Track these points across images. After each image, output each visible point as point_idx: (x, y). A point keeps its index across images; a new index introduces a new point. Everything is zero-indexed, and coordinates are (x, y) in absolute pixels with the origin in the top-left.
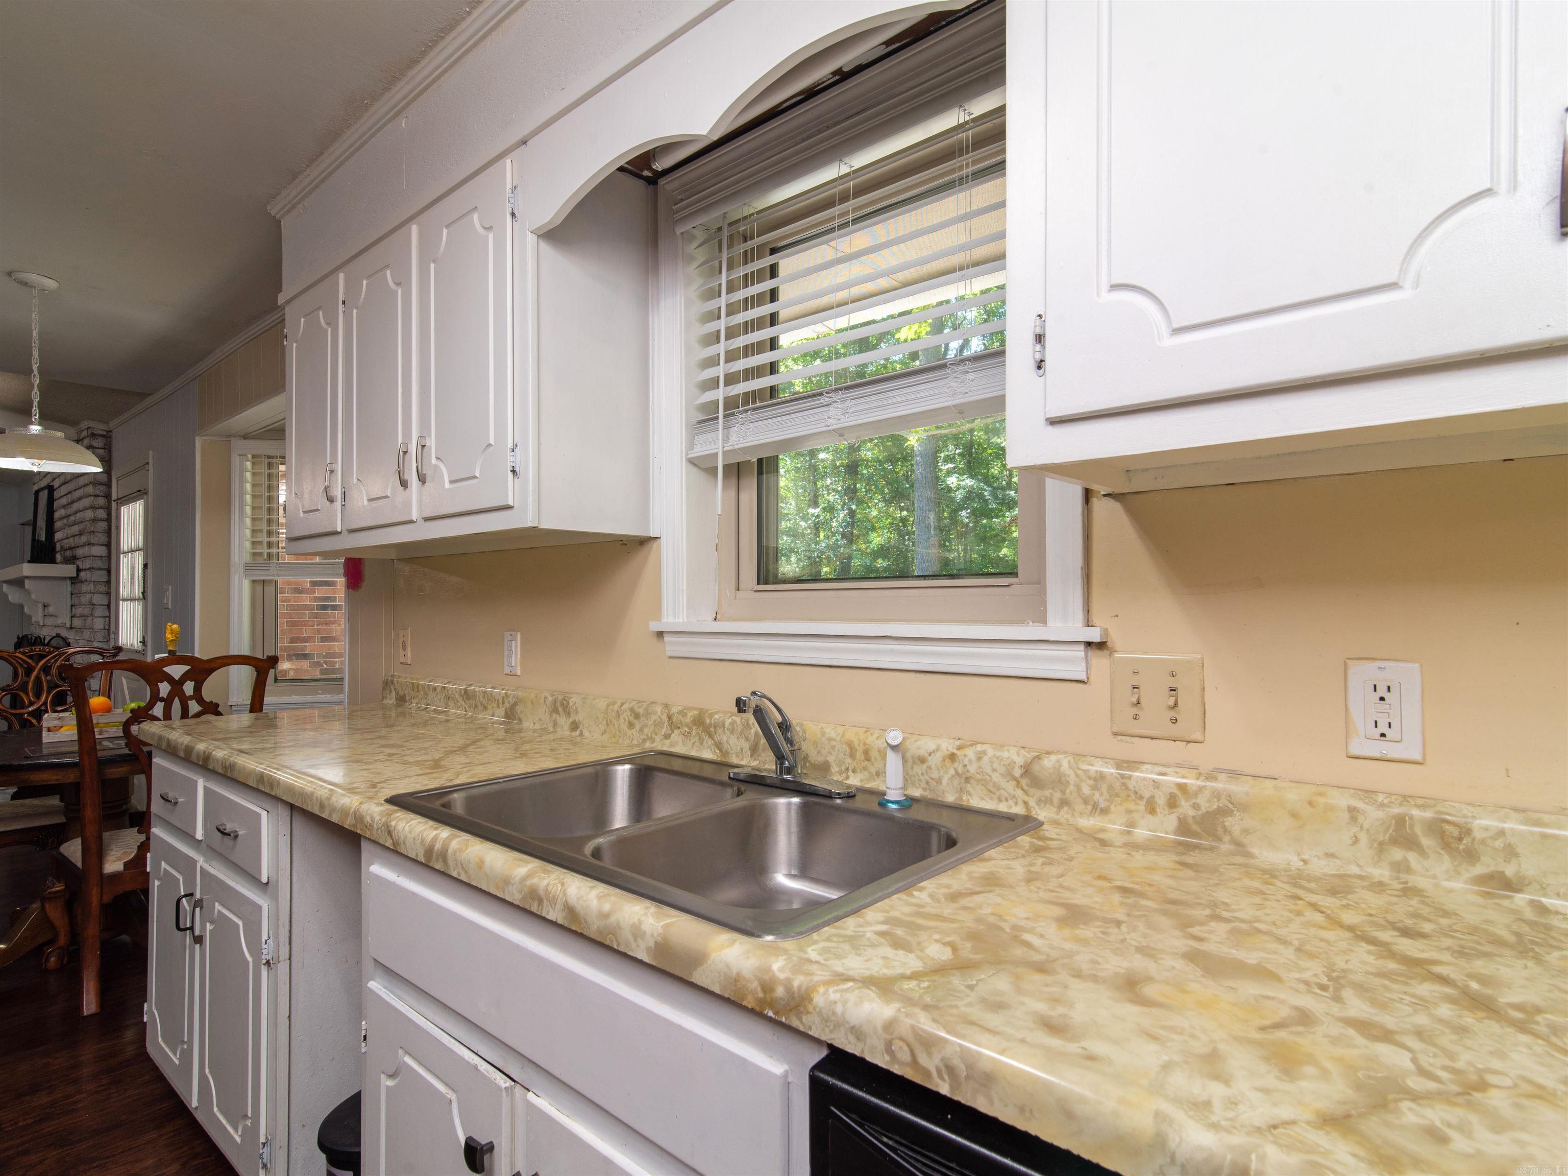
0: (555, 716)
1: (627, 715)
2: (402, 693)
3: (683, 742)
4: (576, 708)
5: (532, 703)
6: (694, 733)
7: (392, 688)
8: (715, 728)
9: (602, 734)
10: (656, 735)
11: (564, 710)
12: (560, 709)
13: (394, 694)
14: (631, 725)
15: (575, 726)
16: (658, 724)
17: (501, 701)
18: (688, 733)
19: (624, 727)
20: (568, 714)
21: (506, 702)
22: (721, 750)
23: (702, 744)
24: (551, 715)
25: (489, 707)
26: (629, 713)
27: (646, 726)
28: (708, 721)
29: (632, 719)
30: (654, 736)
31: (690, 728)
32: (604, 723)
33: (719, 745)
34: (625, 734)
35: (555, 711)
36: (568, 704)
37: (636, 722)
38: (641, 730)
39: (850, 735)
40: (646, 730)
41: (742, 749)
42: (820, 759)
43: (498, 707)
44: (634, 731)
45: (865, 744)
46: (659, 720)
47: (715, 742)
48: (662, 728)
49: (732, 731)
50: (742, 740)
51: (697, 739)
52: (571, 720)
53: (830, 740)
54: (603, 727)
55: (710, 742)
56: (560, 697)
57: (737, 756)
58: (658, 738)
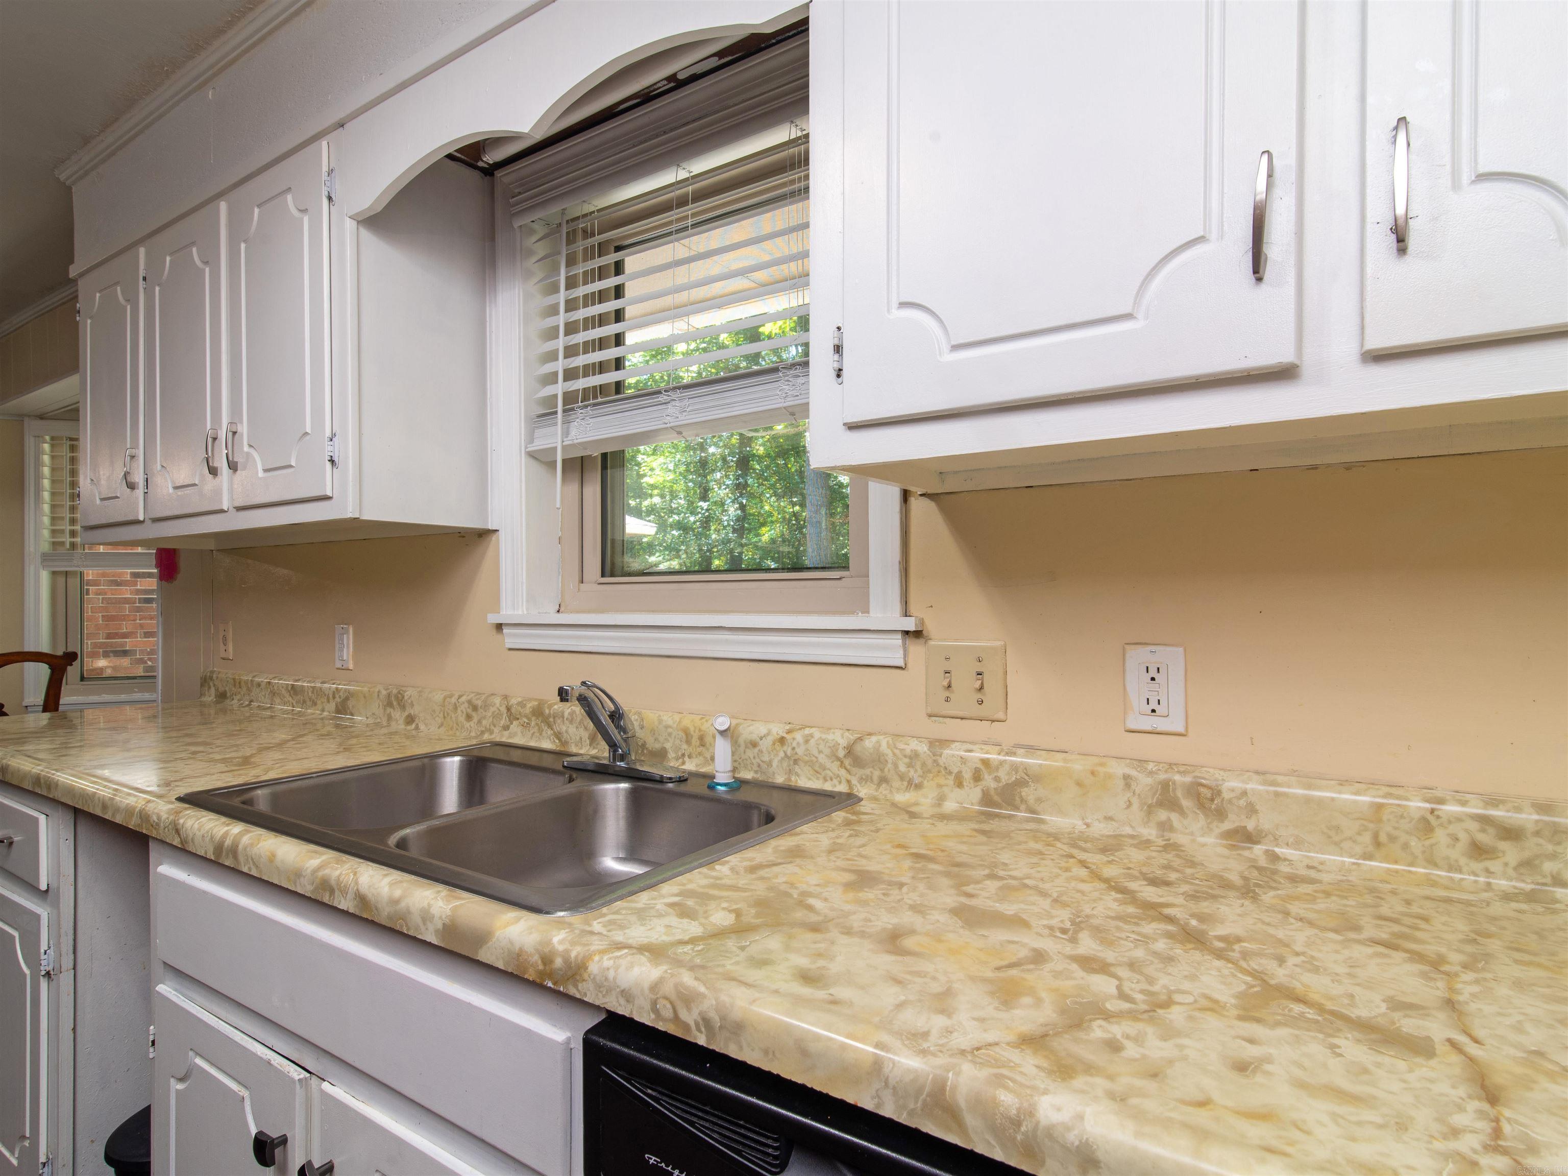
0: (389, 710)
1: (464, 707)
2: (223, 689)
3: (522, 733)
4: (412, 702)
5: (365, 697)
6: (533, 723)
7: (211, 684)
8: (554, 718)
9: (439, 728)
10: (495, 726)
11: (399, 704)
12: (395, 703)
13: (213, 690)
14: (469, 717)
15: (410, 720)
16: (497, 716)
17: (331, 696)
18: (527, 723)
19: (462, 719)
20: (403, 708)
21: (337, 696)
22: (560, 740)
23: (541, 734)
24: (385, 710)
25: (319, 702)
26: (466, 705)
27: (485, 717)
28: (547, 711)
29: (470, 711)
30: (492, 727)
31: (529, 719)
32: (441, 715)
33: (558, 735)
34: (463, 727)
35: (390, 704)
36: (403, 697)
37: (474, 714)
38: (479, 722)
39: (687, 722)
40: (484, 722)
41: (581, 738)
42: (657, 746)
43: (328, 702)
44: (472, 724)
45: (700, 730)
46: (497, 711)
47: (554, 732)
48: (501, 719)
49: (571, 721)
50: (582, 730)
51: (536, 729)
52: (406, 713)
53: (667, 727)
54: (439, 720)
55: (550, 732)
56: (395, 691)
57: (577, 745)
58: (496, 730)
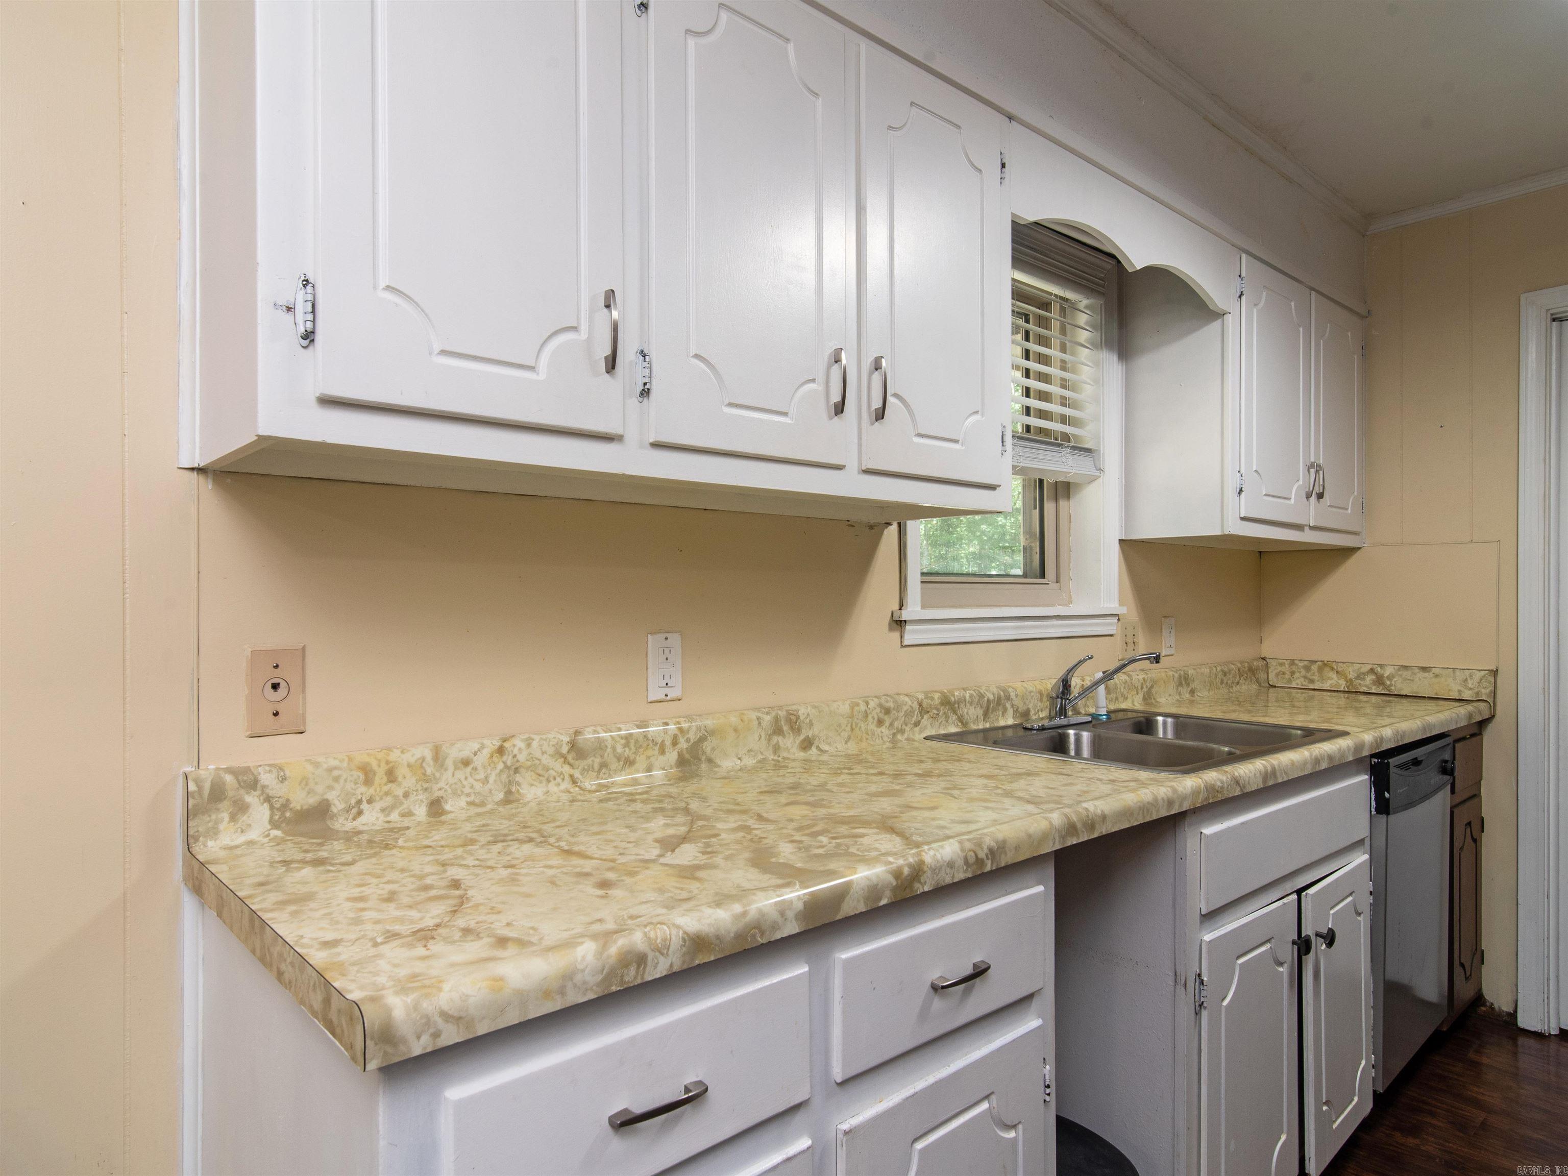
0: (775, 739)
1: (876, 713)
3: (931, 725)
4: (811, 721)
6: (941, 713)
8: (958, 704)
9: (846, 743)
10: (906, 725)
11: (792, 728)
14: (880, 723)
15: (807, 744)
16: (909, 714)
18: (937, 714)
19: (873, 727)
22: (962, 723)
23: (947, 722)
26: (878, 710)
27: (897, 719)
28: (953, 699)
29: (881, 715)
30: (904, 726)
31: (938, 710)
32: (849, 728)
33: (961, 719)
34: (873, 734)
36: (798, 717)
37: (886, 718)
38: (891, 725)
40: (896, 724)
41: (977, 716)
44: (883, 729)
46: (910, 709)
47: (958, 716)
48: (912, 717)
49: (971, 703)
50: (978, 709)
51: (943, 718)
52: (802, 737)
54: (845, 735)
55: (955, 717)
56: (782, 714)
57: (974, 723)
58: (907, 729)
